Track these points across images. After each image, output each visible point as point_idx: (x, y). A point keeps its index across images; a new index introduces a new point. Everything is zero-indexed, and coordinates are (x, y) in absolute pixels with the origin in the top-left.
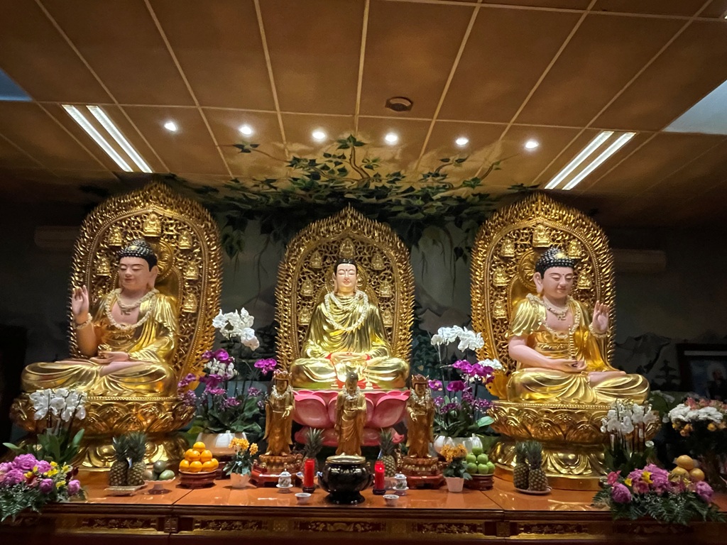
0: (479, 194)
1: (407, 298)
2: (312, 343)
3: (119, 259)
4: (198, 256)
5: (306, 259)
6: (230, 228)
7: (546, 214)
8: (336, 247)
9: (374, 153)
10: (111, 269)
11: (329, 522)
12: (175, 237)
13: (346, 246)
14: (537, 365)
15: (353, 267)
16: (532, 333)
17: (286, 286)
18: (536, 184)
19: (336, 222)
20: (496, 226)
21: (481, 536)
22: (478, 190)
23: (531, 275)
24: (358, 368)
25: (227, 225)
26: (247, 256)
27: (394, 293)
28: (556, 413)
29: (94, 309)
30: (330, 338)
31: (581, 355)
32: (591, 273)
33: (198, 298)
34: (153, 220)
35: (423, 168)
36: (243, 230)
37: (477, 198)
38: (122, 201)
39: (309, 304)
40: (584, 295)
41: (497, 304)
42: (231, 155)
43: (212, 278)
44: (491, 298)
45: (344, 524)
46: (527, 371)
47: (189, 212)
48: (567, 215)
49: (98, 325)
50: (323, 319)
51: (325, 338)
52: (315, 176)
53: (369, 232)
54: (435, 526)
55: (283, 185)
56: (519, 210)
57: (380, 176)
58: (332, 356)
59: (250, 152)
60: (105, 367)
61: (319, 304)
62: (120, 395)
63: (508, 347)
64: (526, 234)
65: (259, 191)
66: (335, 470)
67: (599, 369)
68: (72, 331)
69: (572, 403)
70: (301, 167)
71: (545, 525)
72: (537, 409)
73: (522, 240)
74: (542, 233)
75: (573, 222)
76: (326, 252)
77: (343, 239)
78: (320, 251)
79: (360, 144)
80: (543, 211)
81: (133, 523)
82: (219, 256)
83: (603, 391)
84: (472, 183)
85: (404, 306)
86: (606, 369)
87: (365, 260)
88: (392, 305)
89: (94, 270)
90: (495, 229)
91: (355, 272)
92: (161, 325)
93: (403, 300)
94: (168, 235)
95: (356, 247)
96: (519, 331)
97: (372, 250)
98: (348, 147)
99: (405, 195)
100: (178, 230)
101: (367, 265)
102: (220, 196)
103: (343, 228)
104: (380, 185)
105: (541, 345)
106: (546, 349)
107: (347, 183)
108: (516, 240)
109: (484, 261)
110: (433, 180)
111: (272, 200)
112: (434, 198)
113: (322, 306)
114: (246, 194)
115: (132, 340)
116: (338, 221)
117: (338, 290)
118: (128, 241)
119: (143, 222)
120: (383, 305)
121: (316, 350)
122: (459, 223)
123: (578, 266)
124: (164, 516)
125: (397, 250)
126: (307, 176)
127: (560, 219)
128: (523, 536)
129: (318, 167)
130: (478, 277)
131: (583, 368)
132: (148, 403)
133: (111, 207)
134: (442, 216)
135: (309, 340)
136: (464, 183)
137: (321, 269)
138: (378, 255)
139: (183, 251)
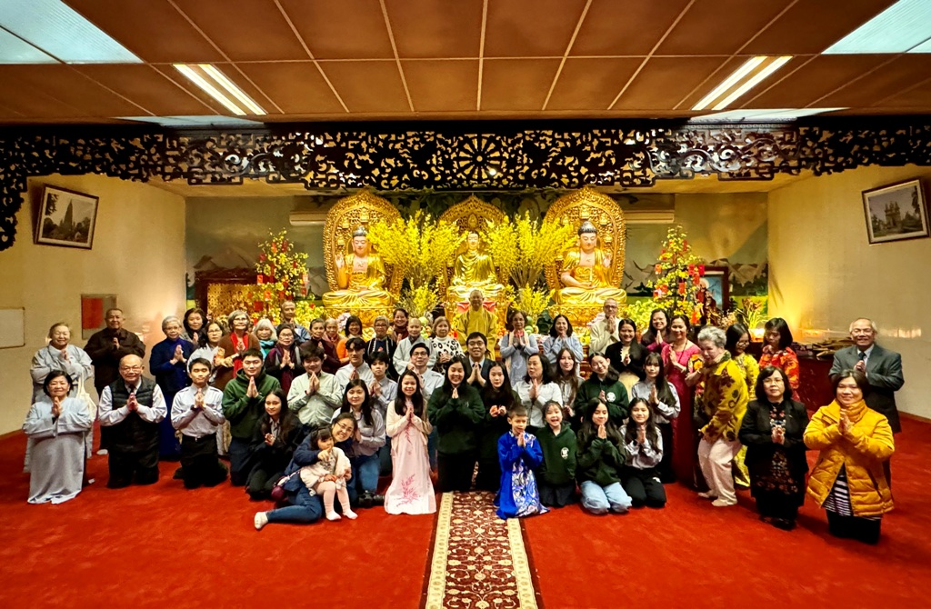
7: (588, 198)
8: (466, 220)
10: (344, 241)
12: (377, 221)
13: (472, 219)
14: (572, 286)
15: (476, 235)
16: (573, 268)
20: (559, 206)
30: (465, 274)
32: (612, 232)
34: (364, 212)
38: (346, 202)
40: (608, 245)
47: (383, 206)
48: (600, 198)
51: (463, 275)
53: (485, 210)
56: (572, 196)
58: (467, 284)
64: (576, 211)
69: (583, 304)
73: (573, 215)
74: (585, 210)
75: (603, 202)
76: (460, 224)
77: (470, 215)
78: (457, 223)
80: (586, 196)
86: (608, 287)
87: (483, 227)
89: (336, 242)
90: (557, 208)
91: (478, 238)
94: (373, 220)
95: (478, 220)
96: (565, 268)
100: (378, 217)
101: (484, 230)
103: (470, 208)
105: (577, 275)
106: (579, 277)
108: (570, 214)
113: (460, 258)
115: (366, 279)
116: (467, 204)
117: (469, 248)
118: (352, 224)
119: (359, 213)
121: (459, 281)
123: (605, 228)
127: (596, 201)
131: (595, 286)
133: (340, 206)
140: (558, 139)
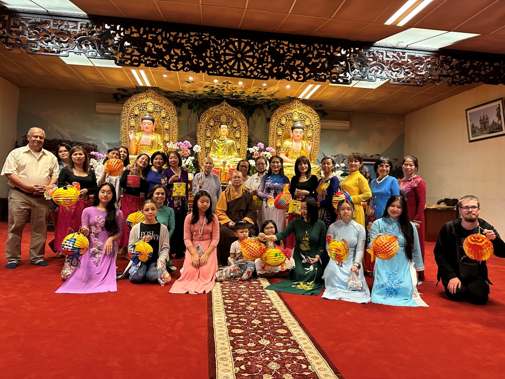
2: (211, 153)
4: (168, 120)
5: (208, 122)
7: (298, 108)
8: (219, 117)
9: (235, 86)
10: (135, 123)
13: (223, 117)
14: (287, 161)
15: (226, 126)
16: (287, 151)
17: (200, 132)
22: (273, 97)
24: (228, 161)
26: (183, 118)
27: (241, 136)
30: (218, 151)
32: (312, 131)
33: (169, 135)
34: (150, 105)
35: (252, 90)
37: (274, 100)
38: (138, 97)
39: (209, 139)
40: (309, 139)
41: (278, 141)
42: (183, 84)
43: (174, 128)
44: (276, 139)
47: (164, 102)
48: (306, 108)
49: (137, 144)
50: (215, 145)
51: (216, 152)
52: (213, 91)
53: (232, 112)
55: (200, 93)
56: (289, 106)
57: (237, 92)
58: (219, 157)
59: (190, 83)
64: (291, 115)
65: (190, 94)
70: (208, 88)
74: (296, 115)
75: (308, 111)
77: (222, 114)
78: (213, 119)
79: (230, 83)
82: (177, 120)
84: (271, 95)
85: (244, 141)
88: (240, 140)
89: (129, 124)
90: (279, 113)
91: (227, 128)
92: (159, 145)
94: (157, 111)
95: (227, 118)
96: (283, 150)
97: (233, 119)
98: (226, 84)
99: (247, 98)
100: (160, 109)
101: (231, 125)
102: (174, 94)
103: (222, 110)
105: (290, 156)
106: (292, 157)
107: (224, 93)
108: (287, 117)
109: (274, 125)
110: (257, 94)
111: (194, 96)
112: (258, 99)
113: (215, 140)
114: (184, 94)
115: (150, 150)
116: (220, 107)
117: (221, 134)
118: (141, 113)
119: (146, 105)
121: (213, 155)
122: (269, 108)
125: (242, 119)
126: (210, 91)
127: (303, 110)
129: (214, 88)
130: (271, 131)
133: (134, 99)
134: (262, 104)
136: (268, 95)
137: (213, 126)
138: (235, 121)
139: (163, 118)
140: (292, 48)
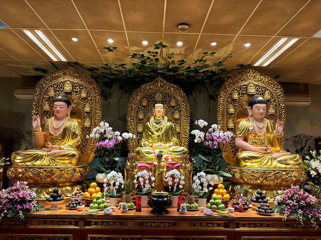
0: (222, 69)
1: (187, 119)
2: (144, 140)
3: (53, 103)
4: (90, 101)
5: (140, 102)
6: (105, 87)
7: (254, 78)
8: (153, 96)
9: (172, 51)
10: (50, 107)
11: (153, 222)
12: (79, 92)
13: (158, 95)
14: (249, 150)
15: (162, 105)
16: (246, 135)
17: (131, 114)
18: (249, 64)
19: (153, 85)
20: (230, 84)
21: (222, 228)
22: (221, 67)
23: (246, 107)
24: (165, 152)
25: (103, 86)
26: (113, 100)
27: (181, 116)
28: (257, 172)
29: (43, 126)
30: (152, 138)
31: (269, 145)
32: (275, 106)
33: (91, 120)
34: (68, 84)
35: (195, 58)
36: (111, 89)
37: (221, 71)
38: (54, 75)
39: (142, 122)
40: (271, 117)
41: (230, 121)
42: (104, 53)
43: (97, 111)
44: (227, 119)
45: (160, 223)
46: (243, 153)
47: (85, 80)
48: (264, 78)
49: (45, 133)
50: (149, 129)
51: (150, 138)
52: (144, 62)
53: (169, 89)
54: (201, 224)
55: (129, 67)
56: (241, 76)
57: (175, 62)
58: (153, 146)
59: (113, 51)
60: (49, 153)
61: (147, 122)
62: (56, 165)
63: (234, 141)
64: (244, 88)
65: (118, 70)
66: (155, 199)
67: (278, 151)
68: (33, 136)
69: (265, 168)
70: (137, 58)
71: (252, 224)
72: (249, 170)
73: (242, 91)
74: (252, 88)
75: (267, 82)
76: (149, 99)
77: (157, 92)
78: (146, 98)
79: (165, 46)
80: (252, 77)
81: (64, 223)
82: (100, 101)
83: (280, 162)
84: (218, 64)
85: (185, 123)
86: (281, 151)
87: (167, 102)
88: (180, 122)
89: (42, 108)
90: (229, 86)
91: (163, 108)
92: (74, 133)
93: (185, 120)
94: (76, 91)
95: (163, 96)
96: (240, 134)
97: (170, 97)
98: (159, 48)
99: (186, 70)
100: (80, 89)
101: (168, 104)
102: (99, 72)
103: (157, 87)
104: (174, 66)
105: (250, 140)
106: (253, 142)
107: (158, 65)
108: (239, 91)
109: (223, 101)
110: (200, 63)
111: (124, 74)
112: (200, 71)
113: (148, 123)
114: (112, 71)
115: (60, 140)
116: (155, 84)
117: (155, 115)
118: (57, 94)
119: (64, 85)
120: (176, 122)
121: (146, 143)
122: (212, 83)
123: (269, 103)
124: (78, 220)
125: (181, 97)
126: (140, 62)
127: (261, 80)
128: (242, 229)
129: (145, 58)
130: (220, 109)
131: (270, 151)
132: (69, 169)
133: (49, 78)
134: (203, 80)
135: (143, 139)
136: (214, 64)
137: (147, 106)
138: (173, 99)
139: (83, 99)
